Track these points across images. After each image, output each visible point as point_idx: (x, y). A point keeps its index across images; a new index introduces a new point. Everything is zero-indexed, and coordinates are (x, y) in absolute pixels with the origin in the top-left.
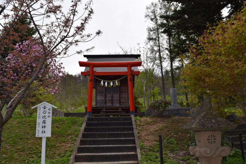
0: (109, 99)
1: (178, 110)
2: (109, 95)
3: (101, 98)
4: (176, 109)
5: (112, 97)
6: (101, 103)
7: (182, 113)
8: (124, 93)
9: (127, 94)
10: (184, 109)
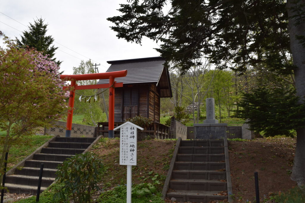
0: (127, 113)
1: (210, 126)
2: (127, 108)
3: (117, 112)
4: (207, 125)
5: (130, 111)
6: (117, 117)
7: (216, 131)
8: (143, 106)
9: (147, 106)
10: (218, 126)
